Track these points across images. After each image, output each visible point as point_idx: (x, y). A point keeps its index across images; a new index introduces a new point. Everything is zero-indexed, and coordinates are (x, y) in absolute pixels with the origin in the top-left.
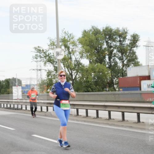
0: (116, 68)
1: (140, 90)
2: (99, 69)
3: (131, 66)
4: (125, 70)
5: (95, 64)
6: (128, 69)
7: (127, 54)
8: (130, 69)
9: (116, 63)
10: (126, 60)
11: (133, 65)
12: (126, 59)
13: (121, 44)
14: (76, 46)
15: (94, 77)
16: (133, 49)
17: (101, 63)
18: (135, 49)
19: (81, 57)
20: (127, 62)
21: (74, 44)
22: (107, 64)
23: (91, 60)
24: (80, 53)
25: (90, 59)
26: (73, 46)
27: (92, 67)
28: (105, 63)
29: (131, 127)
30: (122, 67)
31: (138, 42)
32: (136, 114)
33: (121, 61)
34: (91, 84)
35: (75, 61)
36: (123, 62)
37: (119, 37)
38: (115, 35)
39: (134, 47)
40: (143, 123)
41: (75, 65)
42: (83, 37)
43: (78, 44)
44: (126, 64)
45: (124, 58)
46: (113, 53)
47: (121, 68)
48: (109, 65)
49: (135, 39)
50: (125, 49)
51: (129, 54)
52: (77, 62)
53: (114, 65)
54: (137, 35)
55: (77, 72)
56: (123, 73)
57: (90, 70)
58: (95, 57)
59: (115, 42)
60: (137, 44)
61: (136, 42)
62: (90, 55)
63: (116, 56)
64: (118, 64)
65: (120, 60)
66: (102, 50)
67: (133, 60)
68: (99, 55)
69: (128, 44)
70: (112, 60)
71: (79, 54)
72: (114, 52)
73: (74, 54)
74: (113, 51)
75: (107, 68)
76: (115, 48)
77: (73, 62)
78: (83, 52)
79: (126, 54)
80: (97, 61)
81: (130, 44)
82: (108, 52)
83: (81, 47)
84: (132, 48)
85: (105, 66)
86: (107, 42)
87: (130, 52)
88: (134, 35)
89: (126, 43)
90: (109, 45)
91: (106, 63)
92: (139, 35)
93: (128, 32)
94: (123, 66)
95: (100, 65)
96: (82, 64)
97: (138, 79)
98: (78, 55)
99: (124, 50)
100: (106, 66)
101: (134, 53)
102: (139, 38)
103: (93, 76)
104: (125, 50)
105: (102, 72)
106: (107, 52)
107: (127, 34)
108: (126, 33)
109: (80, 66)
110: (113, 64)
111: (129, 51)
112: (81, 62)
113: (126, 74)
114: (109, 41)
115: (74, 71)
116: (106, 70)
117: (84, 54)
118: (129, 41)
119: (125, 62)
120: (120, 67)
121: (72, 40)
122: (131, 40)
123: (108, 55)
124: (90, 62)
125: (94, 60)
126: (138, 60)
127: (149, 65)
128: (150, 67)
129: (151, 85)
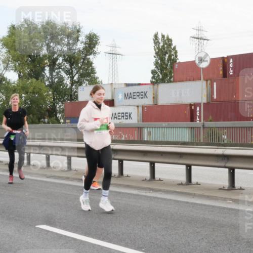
0: (62, 87)
2: (34, 88)
3: (84, 85)
4: (75, 90)
5: (28, 79)
6: (80, 88)
7: (80, 65)
8: (83, 88)
9: (61, 80)
10: (77, 75)
11: (87, 82)
12: (77, 73)
15: (25, 101)
16: (88, 57)
17: (37, 79)
18: (91, 57)
19: (6, 68)
20: (79, 78)
22: (47, 80)
23: (21, 74)
24: (4, 62)
25: (20, 72)
27: (23, 85)
28: (44, 78)
30: (70, 85)
31: (96, 46)
33: (68, 76)
36: (72, 78)
39: (91, 54)
42: (9, 36)
43: (1, 47)
44: (77, 80)
45: (75, 71)
46: (57, 63)
47: (68, 87)
48: (50, 82)
49: (92, 42)
50: (76, 57)
51: (82, 66)
53: (57, 82)
54: (95, 35)
56: (71, 96)
57: (20, 89)
58: (28, 69)
60: (95, 49)
61: (94, 47)
62: (19, 65)
63: (61, 69)
64: (64, 80)
65: (67, 75)
66: (40, 58)
67: (88, 75)
68: (35, 66)
69: (81, 49)
70: (54, 74)
71: (1, 63)
72: (58, 61)
74: (57, 59)
75: (46, 86)
76: (60, 55)
78: (9, 61)
79: (77, 63)
80: (30, 76)
81: (83, 49)
82: (49, 62)
83: (6, 53)
84: (86, 55)
85: (43, 84)
87: (83, 62)
88: (90, 35)
89: (77, 47)
91: (45, 79)
92: (98, 35)
93: (82, 30)
94: (72, 85)
95: (36, 82)
96: (6, 79)
99: (74, 59)
100: (45, 84)
101: (90, 64)
102: (99, 39)
103: (24, 98)
104: (76, 59)
105: (37, 93)
106: (47, 61)
107: (80, 33)
108: (78, 31)
109: (4, 82)
110: (56, 80)
111: (82, 61)
112: (5, 76)
113: (77, 97)
116: (45, 89)
117: (10, 63)
118: (82, 44)
119: (76, 78)
120: (67, 85)
122: (86, 44)
123: (49, 66)
124: (19, 76)
125: (26, 73)
126: (96, 75)
127: (113, 82)
128: (114, 86)
129: (115, 114)
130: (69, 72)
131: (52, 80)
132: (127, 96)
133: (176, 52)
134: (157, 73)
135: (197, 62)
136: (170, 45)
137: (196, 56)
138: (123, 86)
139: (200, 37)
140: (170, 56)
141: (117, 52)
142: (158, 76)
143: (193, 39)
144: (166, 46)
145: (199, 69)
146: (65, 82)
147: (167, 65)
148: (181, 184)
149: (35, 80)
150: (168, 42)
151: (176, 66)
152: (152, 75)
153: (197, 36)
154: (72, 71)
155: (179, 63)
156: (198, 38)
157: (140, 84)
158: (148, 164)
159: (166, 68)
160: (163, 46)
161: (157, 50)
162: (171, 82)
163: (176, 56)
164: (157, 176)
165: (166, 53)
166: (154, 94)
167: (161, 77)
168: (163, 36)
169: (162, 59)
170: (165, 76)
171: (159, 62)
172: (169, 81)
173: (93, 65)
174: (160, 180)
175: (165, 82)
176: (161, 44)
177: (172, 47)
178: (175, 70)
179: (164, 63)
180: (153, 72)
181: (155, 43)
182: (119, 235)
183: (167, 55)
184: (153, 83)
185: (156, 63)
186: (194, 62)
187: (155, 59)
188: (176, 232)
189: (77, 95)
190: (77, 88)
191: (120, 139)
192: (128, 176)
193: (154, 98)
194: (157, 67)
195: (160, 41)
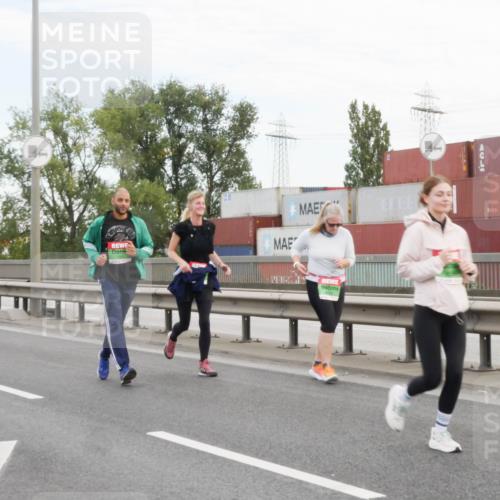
1: (255, 253)
2: (147, 196)
3: (231, 190)
4: (215, 199)
5: (137, 181)
6: (224, 196)
7: (224, 156)
8: (230, 196)
9: (192, 181)
10: (220, 172)
11: (236, 185)
12: (219, 170)
13: (207, 129)
14: (86, 130)
16: (238, 142)
17: (152, 179)
18: (243, 143)
19: (99, 162)
20: (222, 178)
21: (80, 126)
22: (168, 182)
23: (125, 172)
24: (96, 151)
25: (123, 169)
26: (78, 131)
28: (163, 178)
29: (226, 353)
30: (208, 190)
31: (252, 124)
32: (240, 318)
33: (205, 174)
35: (80, 172)
36: (211, 178)
37: (204, 111)
38: (192, 105)
39: (242, 138)
40: (258, 341)
41: (81, 183)
42: (105, 109)
43: (91, 126)
44: (218, 182)
45: (215, 167)
46: (185, 153)
48: (173, 185)
49: (245, 117)
50: (218, 143)
51: (227, 157)
52: (87, 177)
53: (186, 185)
54: (250, 107)
55: (87, 201)
58: (136, 163)
59: (192, 123)
60: (250, 130)
61: (248, 125)
62: (122, 156)
63: (192, 162)
64: (197, 182)
65: (202, 173)
66: (157, 144)
67: (238, 172)
68: (148, 159)
69: (226, 129)
70: (181, 171)
71: (92, 153)
72: (187, 150)
73: (79, 155)
74: (185, 146)
75: (167, 192)
76: (190, 139)
77: (76, 175)
78: (104, 150)
79: (219, 156)
80: (140, 175)
81: (230, 129)
82: (171, 151)
83: (99, 136)
84: (235, 140)
85: (162, 189)
86: (170, 123)
87: (230, 151)
88: (241, 105)
89: (220, 126)
90: (174, 132)
91: (166, 179)
92: (254, 106)
93: (228, 97)
94: (211, 190)
95: (150, 184)
96: (100, 180)
97: (251, 224)
98: (89, 156)
99: (215, 146)
100: (165, 188)
101: (241, 154)
102: (255, 114)
104: (218, 146)
105: (152, 203)
106: (167, 150)
107: (224, 102)
108: (222, 99)
109: (96, 186)
110: (184, 182)
111: (227, 148)
112: (98, 175)
113: (218, 211)
114: (176, 122)
115: (76, 199)
116: (165, 197)
117: (106, 152)
118: (229, 120)
119: (217, 179)
121: (74, 116)
122: (233, 120)
123: (172, 158)
124: (122, 175)
125: (132, 170)
126: (252, 173)
127: (281, 186)
128: (282, 192)
129: (284, 240)
130: (206, 169)
131: (177, 182)
132: (305, 209)
133: (387, 134)
134: (355, 169)
135: (423, 150)
136: (377, 121)
137: (421, 140)
138: (298, 191)
139: (427, 107)
140: (377, 141)
141: (287, 134)
142: (358, 174)
143: (416, 111)
144: (370, 123)
145: (428, 161)
146: (199, 185)
147: (373, 156)
148: (398, 361)
149: (148, 181)
150: (374, 116)
151: (388, 158)
152: (346, 173)
153: (422, 107)
154: (211, 166)
155: (392, 151)
156: (425, 110)
157: (325, 189)
158: (341, 326)
159: (370, 161)
160: (366, 122)
161: (355, 131)
162: (379, 184)
163: (387, 141)
164: (356, 347)
165: (371, 135)
166: (350, 205)
167: (362, 176)
168: (366, 107)
169: (364, 146)
170: (369, 174)
171: (359, 150)
172: (377, 183)
173: (246, 155)
174: (361, 353)
175: (368, 185)
176: (363, 120)
177: (381, 125)
178: (386, 164)
179: (367, 152)
180: (348, 168)
181: (352, 118)
182: (291, 450)
183: (373, 139)
184: (348, 187)
185: (354, 153)
186: (417, 151)
187: (351, 145)
188: (390, 444)
189: (219, 208)
190: (220, 196)
191: (292, 283)
192: (306, 347)
193: (350, 212)
194: (355, 159)
195: (360, 115)
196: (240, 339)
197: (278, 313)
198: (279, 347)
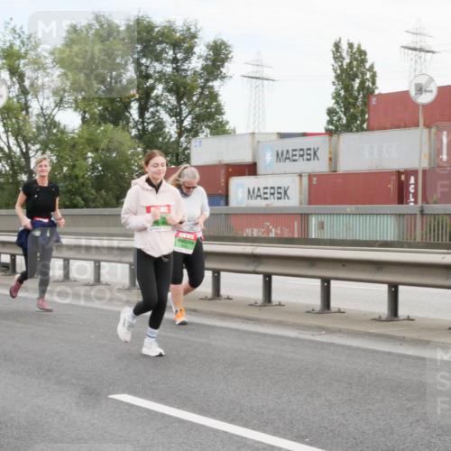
0: (160, 139)
1: (227, 203)
2: (110, 142)
3: (201, 136)
4: (184, 145)
5: (99, 124)
6: (194, 142)
7: (195, 99)
8: (200, 142)
9: (160, 125)
10: (190, 116)
11: (208, 131)
12: (189, 113)
13: (177, 69)
14: (45, 69)
15: (93, 164)
16: (210, 84)
17: (116, 124)
18: (216, 84)
19: (59, 104)
20: (193, 122)
21: (38, 65)
22: (134, 128)
23: (87, 115)
24: (55, 93)
25: (85, 112)
26: (36, 70)
27: (90, 135)
28: (128, 122)
29: (195, 311)
30: (176, 135)
31: (226, 64)
32: (209, 273)
33: (173, 119)
34: (83, 185)
35: (38, 115)
36: (180, 122)
37: (174, 50)
38: (161, 43)
39: (216, 79)
40: (228, 298)
41: (38, 128)
43: (51, 65)
44: (189, 127)
45: (185, 111)
46: (153, 94)
47: (173, 139)
48: (139, 130)
49: (219, 56)
50: (188, 85)
51: (199, 99)
52: (46, 120)
53: (153, 130)
54: (223, 43)
55: (44, 148)
56: (177, 155)
57: (83, 144)
58: (99, 105)
59: (161, 63)
60: (223, 70)
61: (222, 65)
62: (84, 98)
63: (160, 105)
64: (164, 127)
65: (171, 116)
67: (210, 117)
68: (112, 102)
69: (197, 70)
70: (148, 115)
71: (51, 95)
72: (155, 92)
73: (36, 97)
74: (152, 88)
75: (132, 138)
76: (159, 80)
77: (33, 119)
78: (65, 91)
79: (190, 98)
80: (103, 119)
81: (203, 69)
82: (138, 93)
83: (59, 76)
84: (207, 81)
85: (127, 133)
86: (138, 64)
87: (201, 93)
88: (215, 42)
89: (191, 66)
90: (141, 72)
91: (131, 123)
92: (229, 44)
93: (200, 34)
94: (180, 135)
95: (114, 129)
96: (59, 124)
97: (223, 172)
98: (48, 98)
99: (185, 88)
100: (130, 133)
101: (214, 96)
102: (231, 52)
103: (90, 160)
104: (189, 88)
107: (196, 40)
108: (194, 36)
109: (55, 131)
110: (151, 126)
111: (199, 90)
112: (57, 119)
113: (188, 159)
114: (143, 61)
115: (33, 144)
116: (129, 143)
117: (66, 94)
118: (201, 60)
119: (187, 123)
120: (171, 136)
121: (32, 54)
122: (206, 59)
123: (138, 100)
124: (83, 119)
125: (95, 113)
126: (225, 118)
127: (256, 131)
128: (258, 138)
129: (259, 189)
130: (175, 113)
131: (144, 127)
132: (281, 157)
133: (374, 76)
134: (337, 113)
135: (413, 93)
136: (363, 61)
137: (411, 82)
138: (275, 137)
139: (418, 47)
140: (363, 83)
141: (264, 75)
142: (340, 119)
143: (406, 50)
144: (355, 63)
145: (416, 105)
146: (167, 130)
147: (356, 99)
148: (379, 320)
149: (112, 126)
150: (359, 56)
151: (374, 101)
152: (328, 118)
153: (412, 45)
154: (181, 110)
155: (380, 94)
156: (415, 49)
157: (305, 135)
158: (318, 283)
159: (354, 105)
160: (351, 63)
161: (339, 72)
162: (363, 130)
163: (374, 83)
164: (334, 304)
165: (356, 76)
166: (330, 153)
167: (344, 122)
168: (351, 46)
169: (348, 88)
170: (352, 119)
171: (342, 93)
172: (360, 129)
173: (220, 98)
174: (339, 311)
175: (351, 131)
176: (347, 60)
177: (367, 66)
178: (371, 108)
179: (351, 95)
180: (331, 112)
181: (335, 58)
182: (263, 413)
183: (358, 81)
184: (329, 132)
185: (337, 96)
186: (406, 94)
187: (334, 87)
188: (368, 408)
189: (189, 154)
190: (189, 142)
191: (265, 235)
192: (280, 304)
193: (330, 159)
194: (337, 103)
195: (344, 54)
196: (210, 296)
197: (251, 268)
198: (251, 305)
